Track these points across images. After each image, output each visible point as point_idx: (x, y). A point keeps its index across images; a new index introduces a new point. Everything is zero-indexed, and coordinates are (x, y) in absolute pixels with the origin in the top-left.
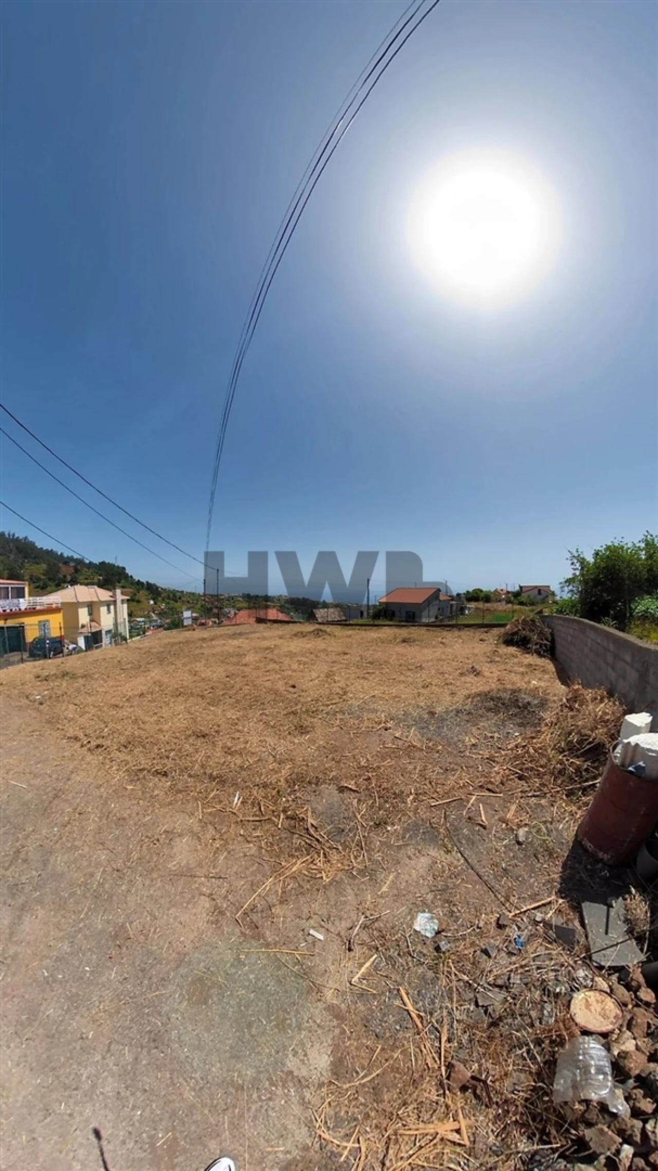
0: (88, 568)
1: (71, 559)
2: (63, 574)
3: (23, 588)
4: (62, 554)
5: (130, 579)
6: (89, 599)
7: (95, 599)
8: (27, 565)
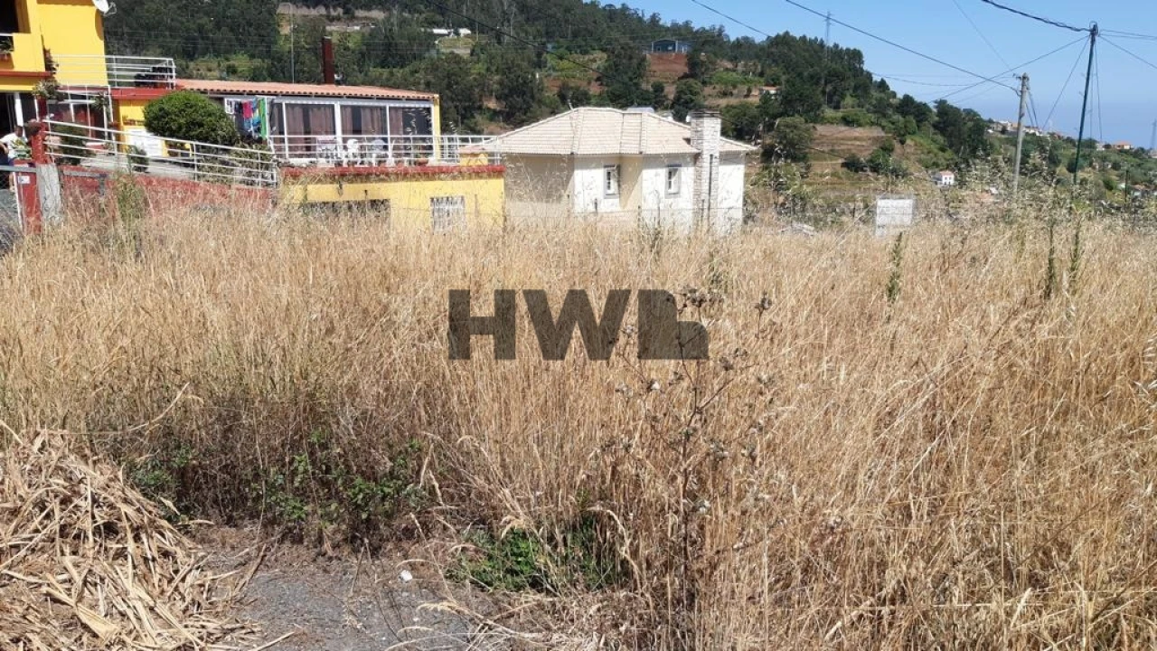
0: (734, 59)
1: (683, 32)
2: (652, 80)
3: (429, 110)
4: (654, 19)
5: (875, 94)
6: (613, 148)
7: (631, 149)
8: (550, 60)
